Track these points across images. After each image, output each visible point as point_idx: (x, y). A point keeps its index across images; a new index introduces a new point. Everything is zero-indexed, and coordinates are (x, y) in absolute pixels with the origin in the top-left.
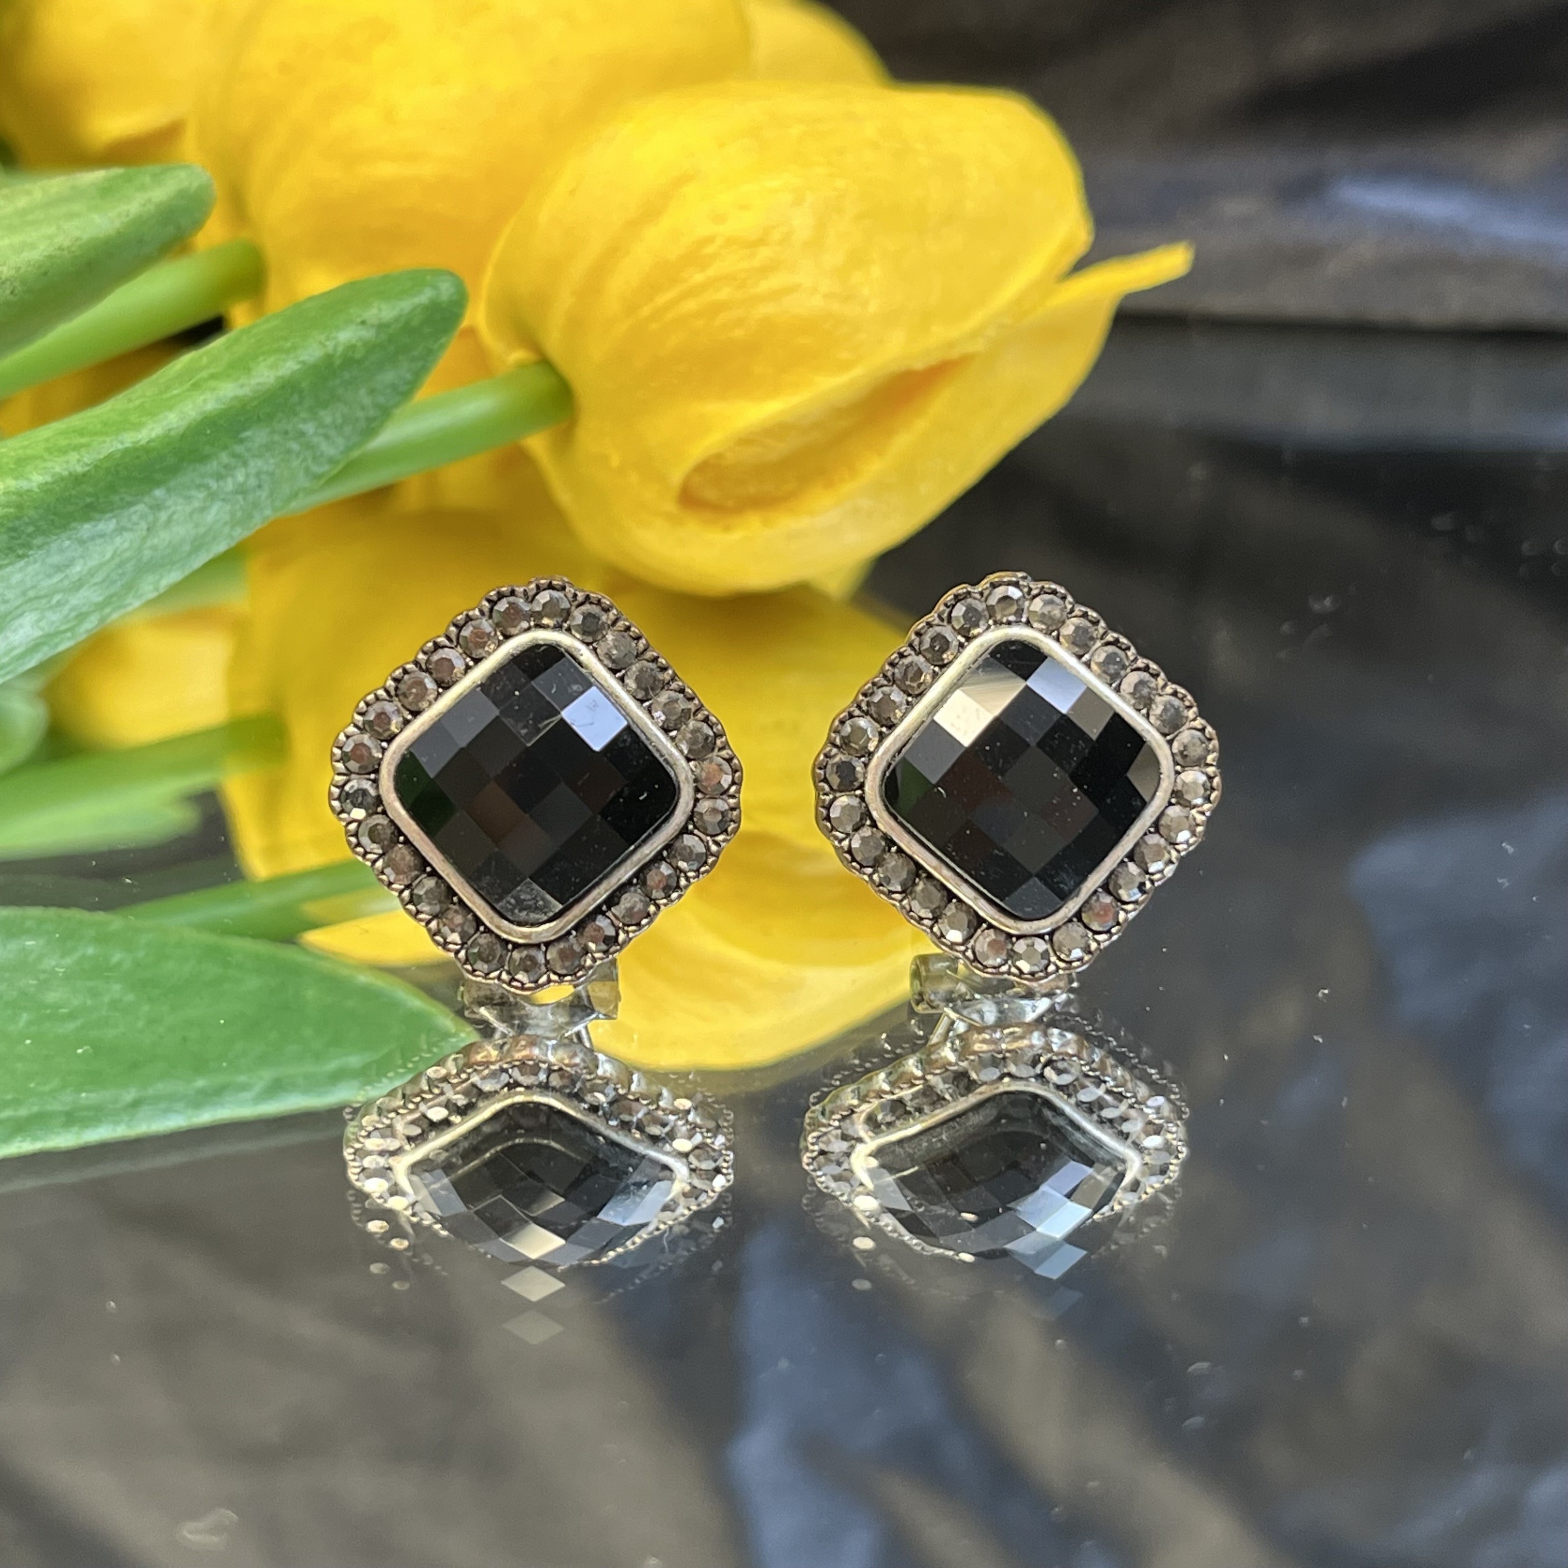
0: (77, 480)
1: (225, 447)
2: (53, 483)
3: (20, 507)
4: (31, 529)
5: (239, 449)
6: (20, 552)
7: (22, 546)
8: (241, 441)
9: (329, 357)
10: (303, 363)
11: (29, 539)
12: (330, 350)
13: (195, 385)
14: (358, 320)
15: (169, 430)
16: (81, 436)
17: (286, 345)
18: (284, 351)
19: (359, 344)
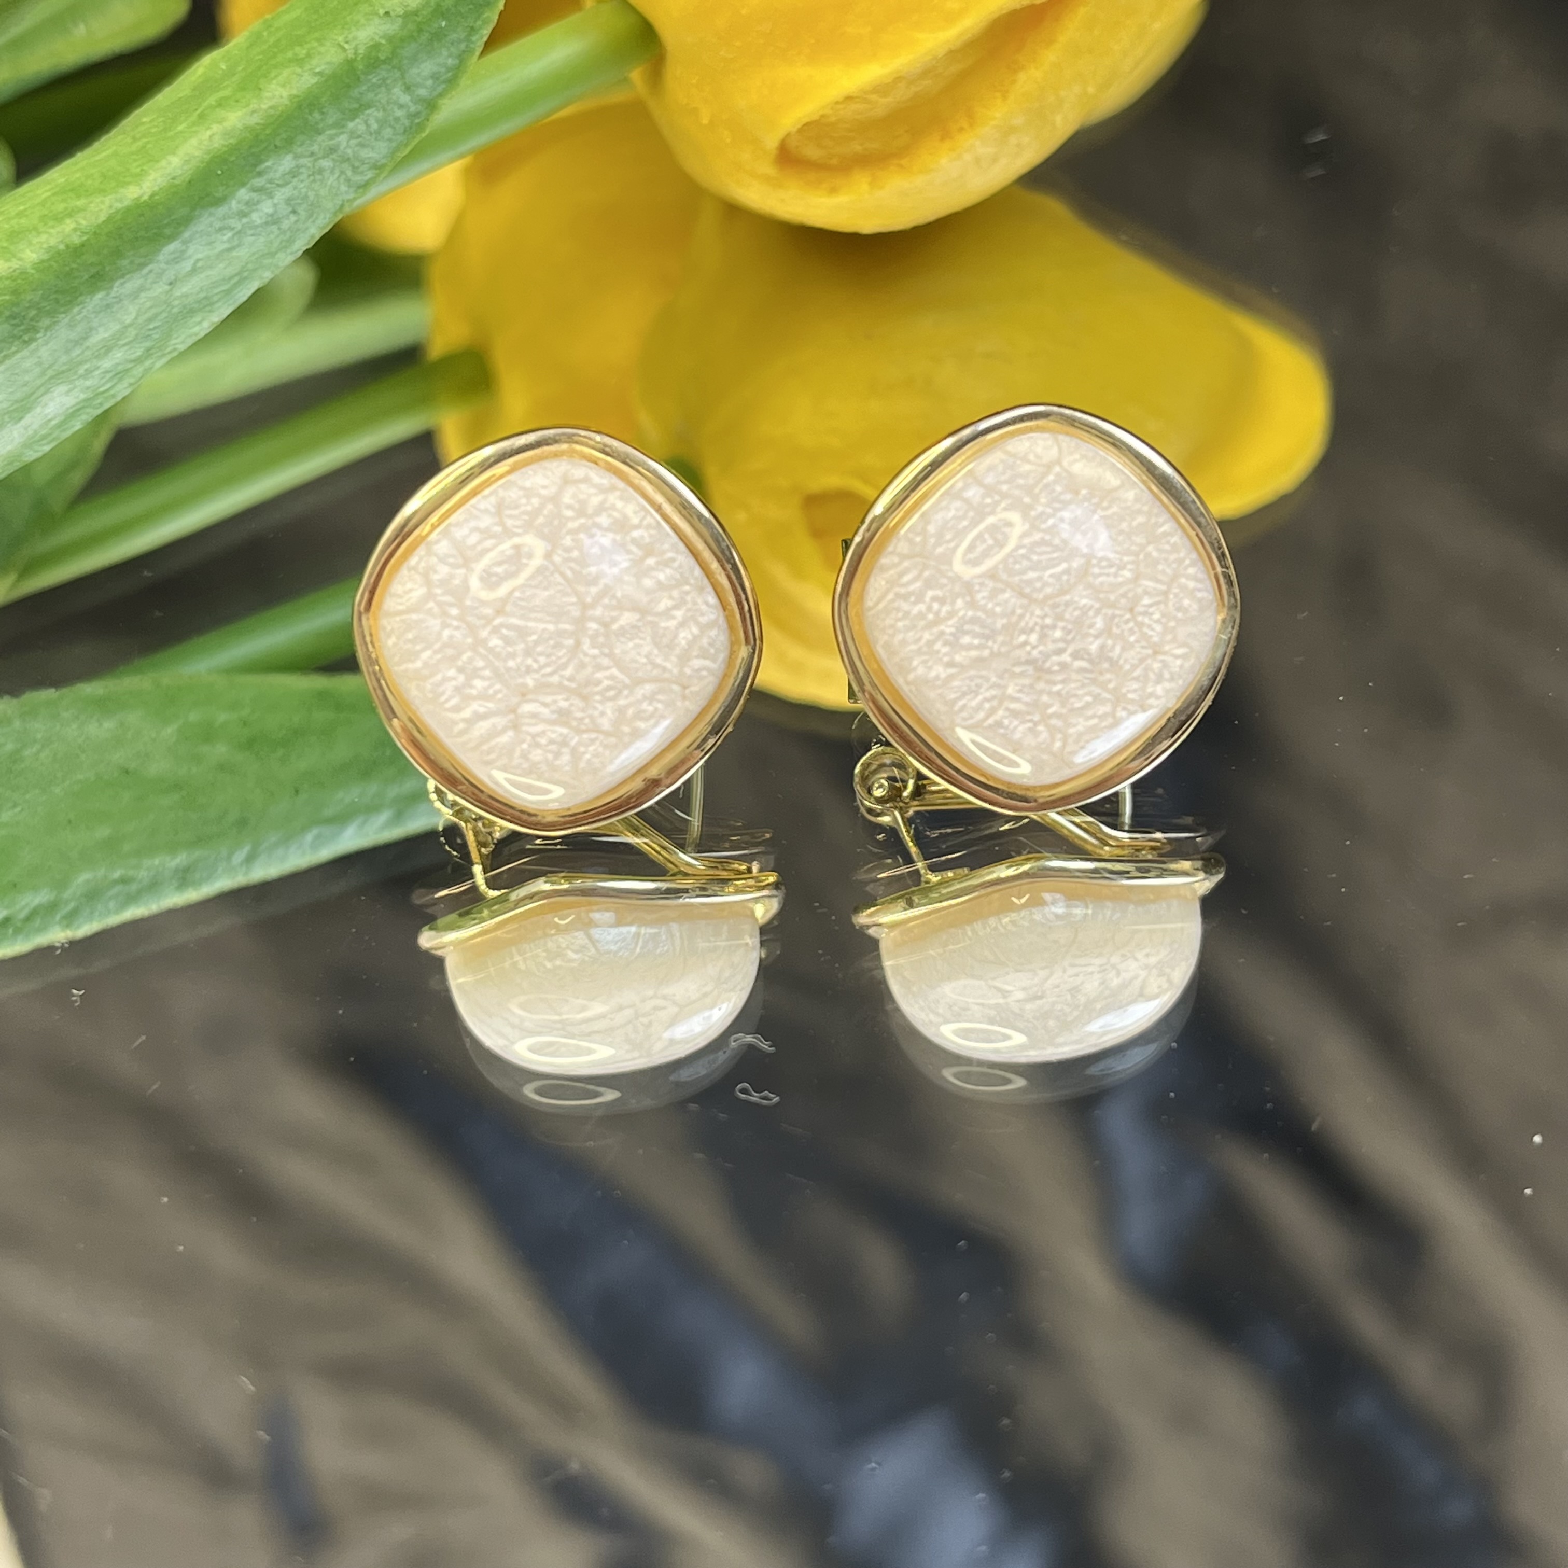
0: (77, 251)
1: (243, 185)
2: (49, 260)
3: (15, 292)
4: (33, 313)
5: (259, 182)
6: (26, 338)
7: (27, 331)
8: (260, 174)
9: (350, 63)
10: (320, 74)
11: (34, 323)
12: (350, 55)
13: (202, 117)
14: (381, 12)
15: (174, 179)
16: (79, 197)
17: (301, 52)
18: (299, 61)
19: (383, 42)
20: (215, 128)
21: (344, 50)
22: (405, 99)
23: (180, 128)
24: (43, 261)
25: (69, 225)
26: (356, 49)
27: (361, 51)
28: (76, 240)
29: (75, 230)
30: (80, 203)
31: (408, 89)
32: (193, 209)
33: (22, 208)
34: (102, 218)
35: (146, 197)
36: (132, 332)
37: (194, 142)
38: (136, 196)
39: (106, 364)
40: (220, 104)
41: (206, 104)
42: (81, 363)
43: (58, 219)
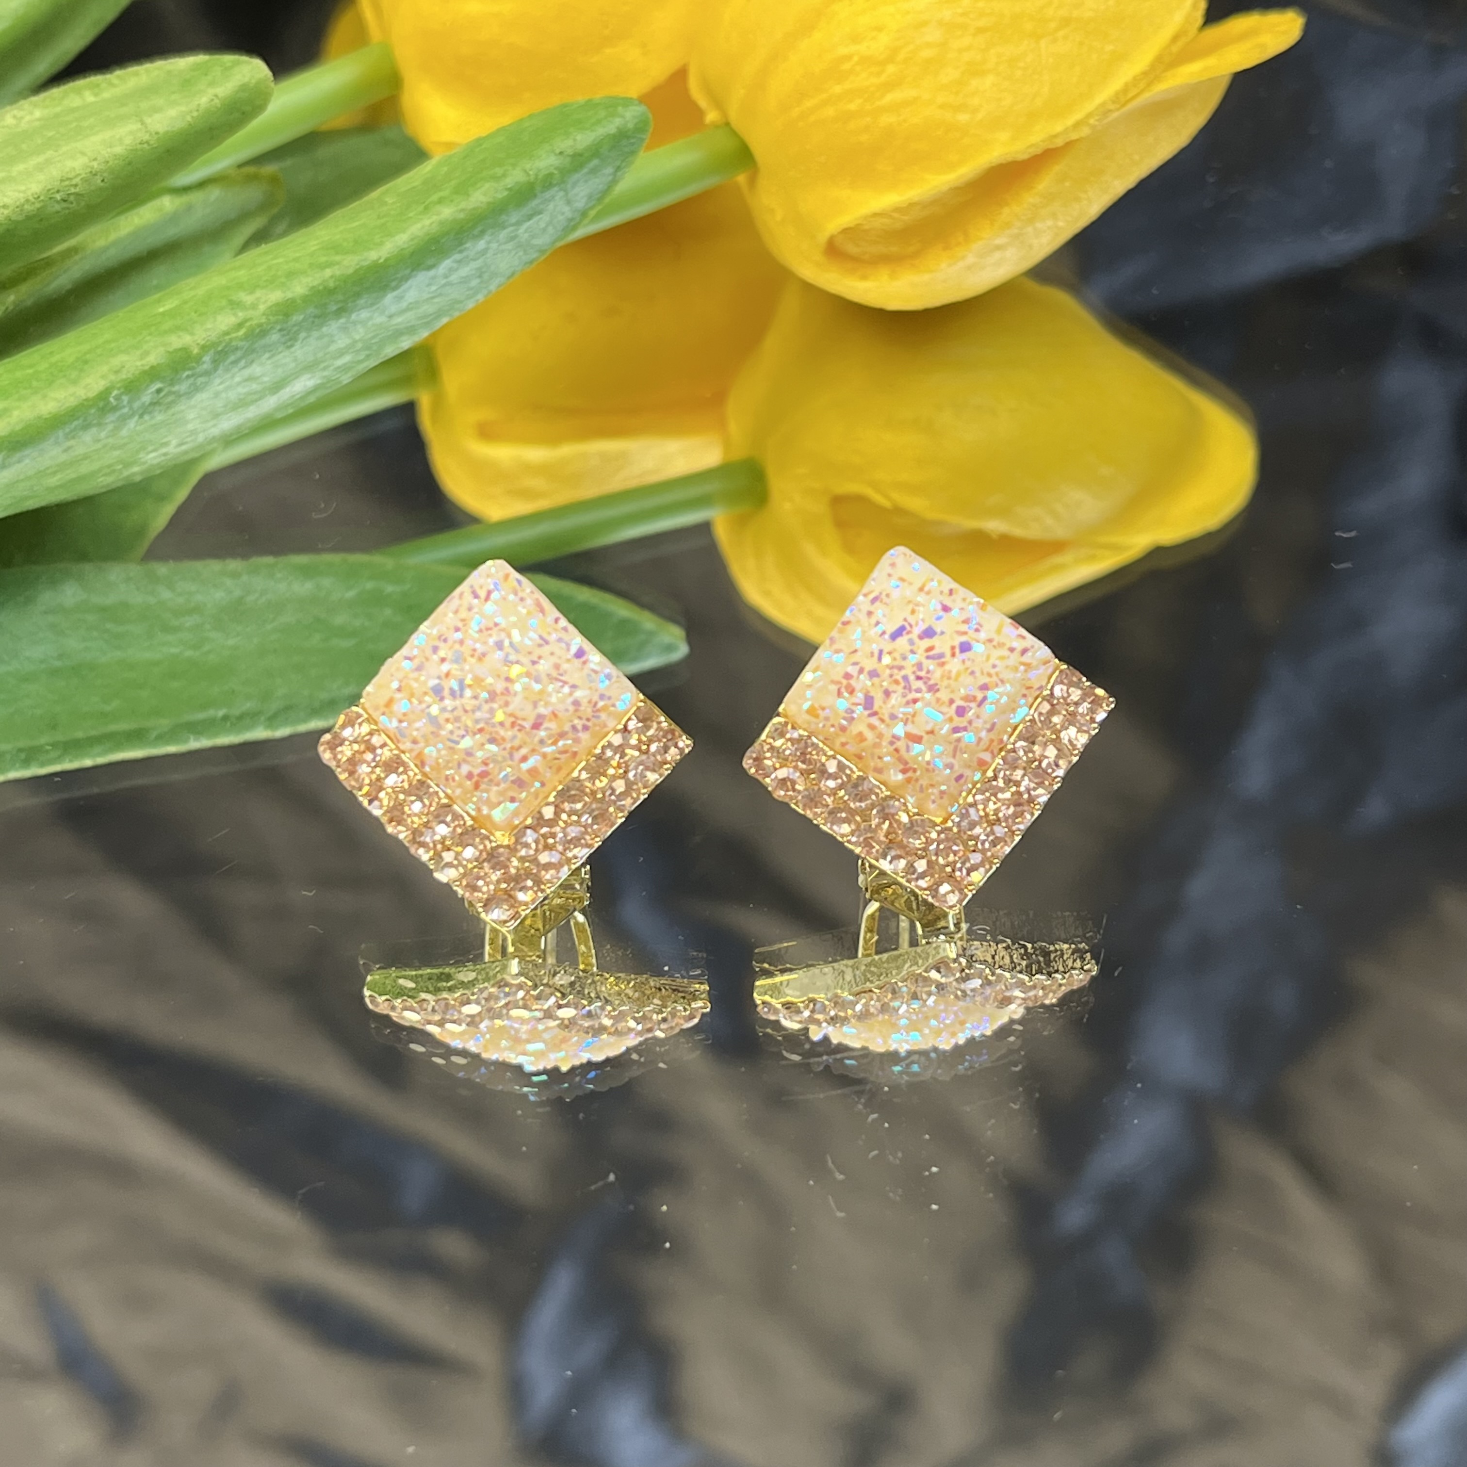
0: (330, 291)
1: (448, 257)
5: (459, 256)
6: (289, 343)
8: (461, 251)
11: (296, 335)
12: (532, 178)
13: (426, 208)
14: (558, 151)
15: (402, 250)
16: (337, 253)
17: (499, 171)
18: (496, 178)
19: (556, 172)
20: (435, 218)
21: (528, 175)
22: (566, 209)
23: (411, 215)
24: (307, 296)
25: (328, 272)
26: (537, 175)
27: (540, 177)
28: (331, 284)
29: (332, 277)
30: (337, 258)
31: (569, 202)
32: (413, 270)
33: (297, 255)
34: (351, 271)
35: (381, 261)
36: (359, 345)
37: (419, 225)
38: (375, 258)
39: (339, 362)
40: (440, 201)
41: (431, 199)
42: (322, 362)
43: (323, 267)
